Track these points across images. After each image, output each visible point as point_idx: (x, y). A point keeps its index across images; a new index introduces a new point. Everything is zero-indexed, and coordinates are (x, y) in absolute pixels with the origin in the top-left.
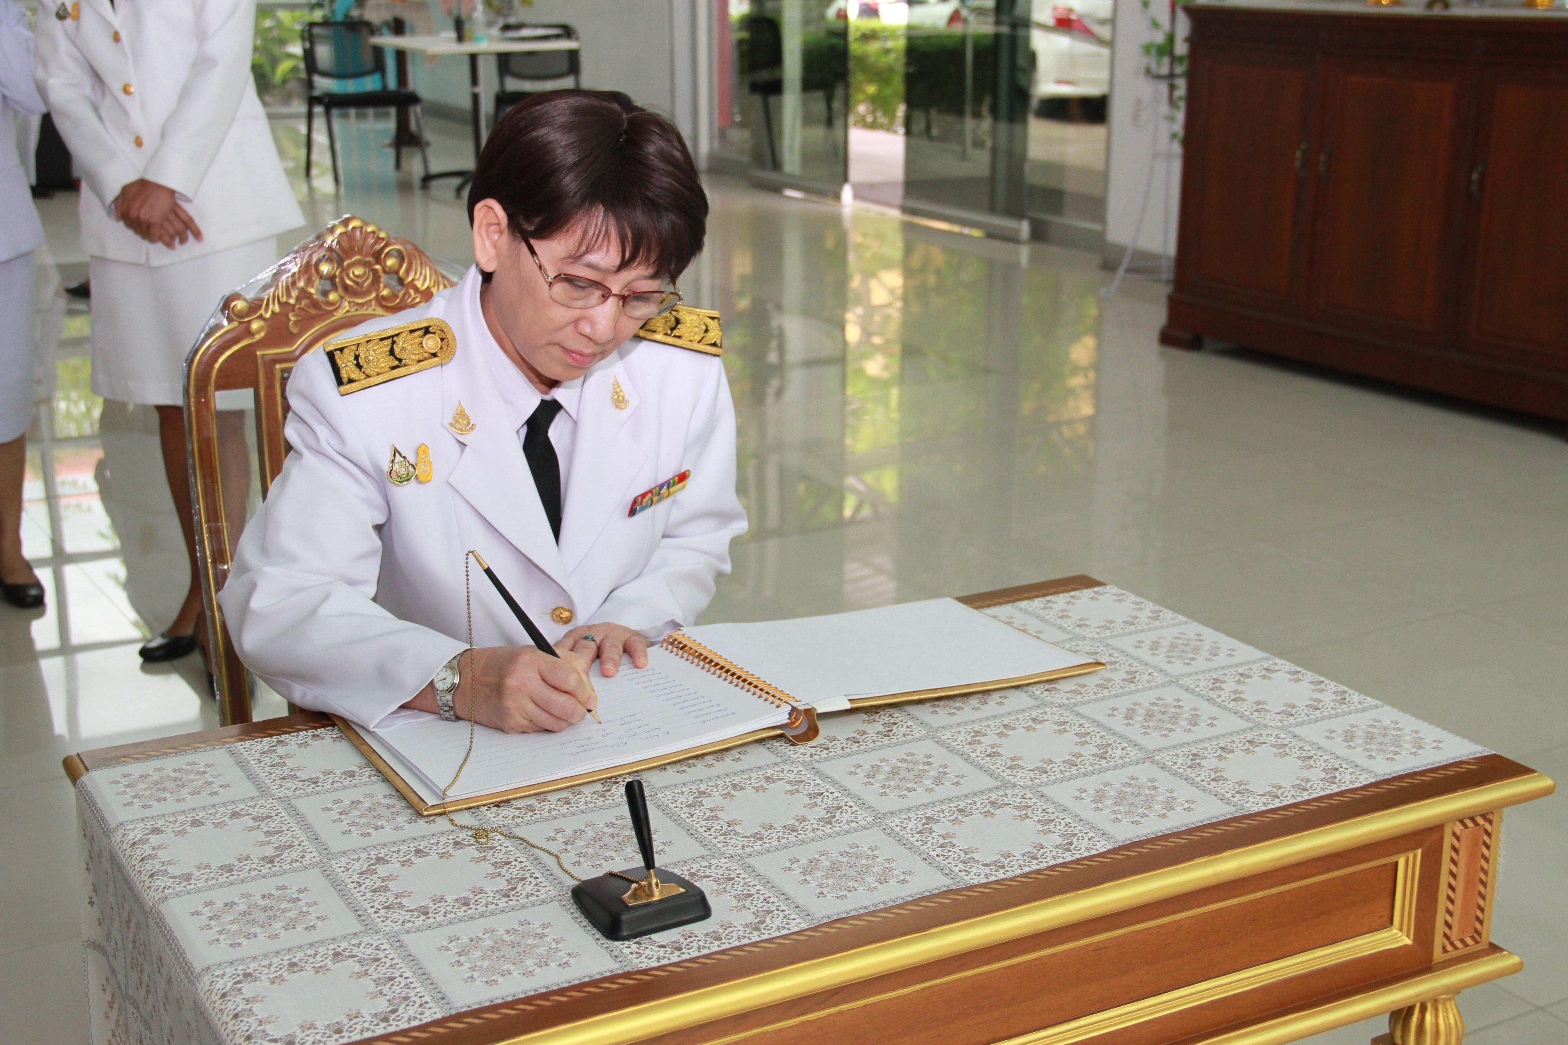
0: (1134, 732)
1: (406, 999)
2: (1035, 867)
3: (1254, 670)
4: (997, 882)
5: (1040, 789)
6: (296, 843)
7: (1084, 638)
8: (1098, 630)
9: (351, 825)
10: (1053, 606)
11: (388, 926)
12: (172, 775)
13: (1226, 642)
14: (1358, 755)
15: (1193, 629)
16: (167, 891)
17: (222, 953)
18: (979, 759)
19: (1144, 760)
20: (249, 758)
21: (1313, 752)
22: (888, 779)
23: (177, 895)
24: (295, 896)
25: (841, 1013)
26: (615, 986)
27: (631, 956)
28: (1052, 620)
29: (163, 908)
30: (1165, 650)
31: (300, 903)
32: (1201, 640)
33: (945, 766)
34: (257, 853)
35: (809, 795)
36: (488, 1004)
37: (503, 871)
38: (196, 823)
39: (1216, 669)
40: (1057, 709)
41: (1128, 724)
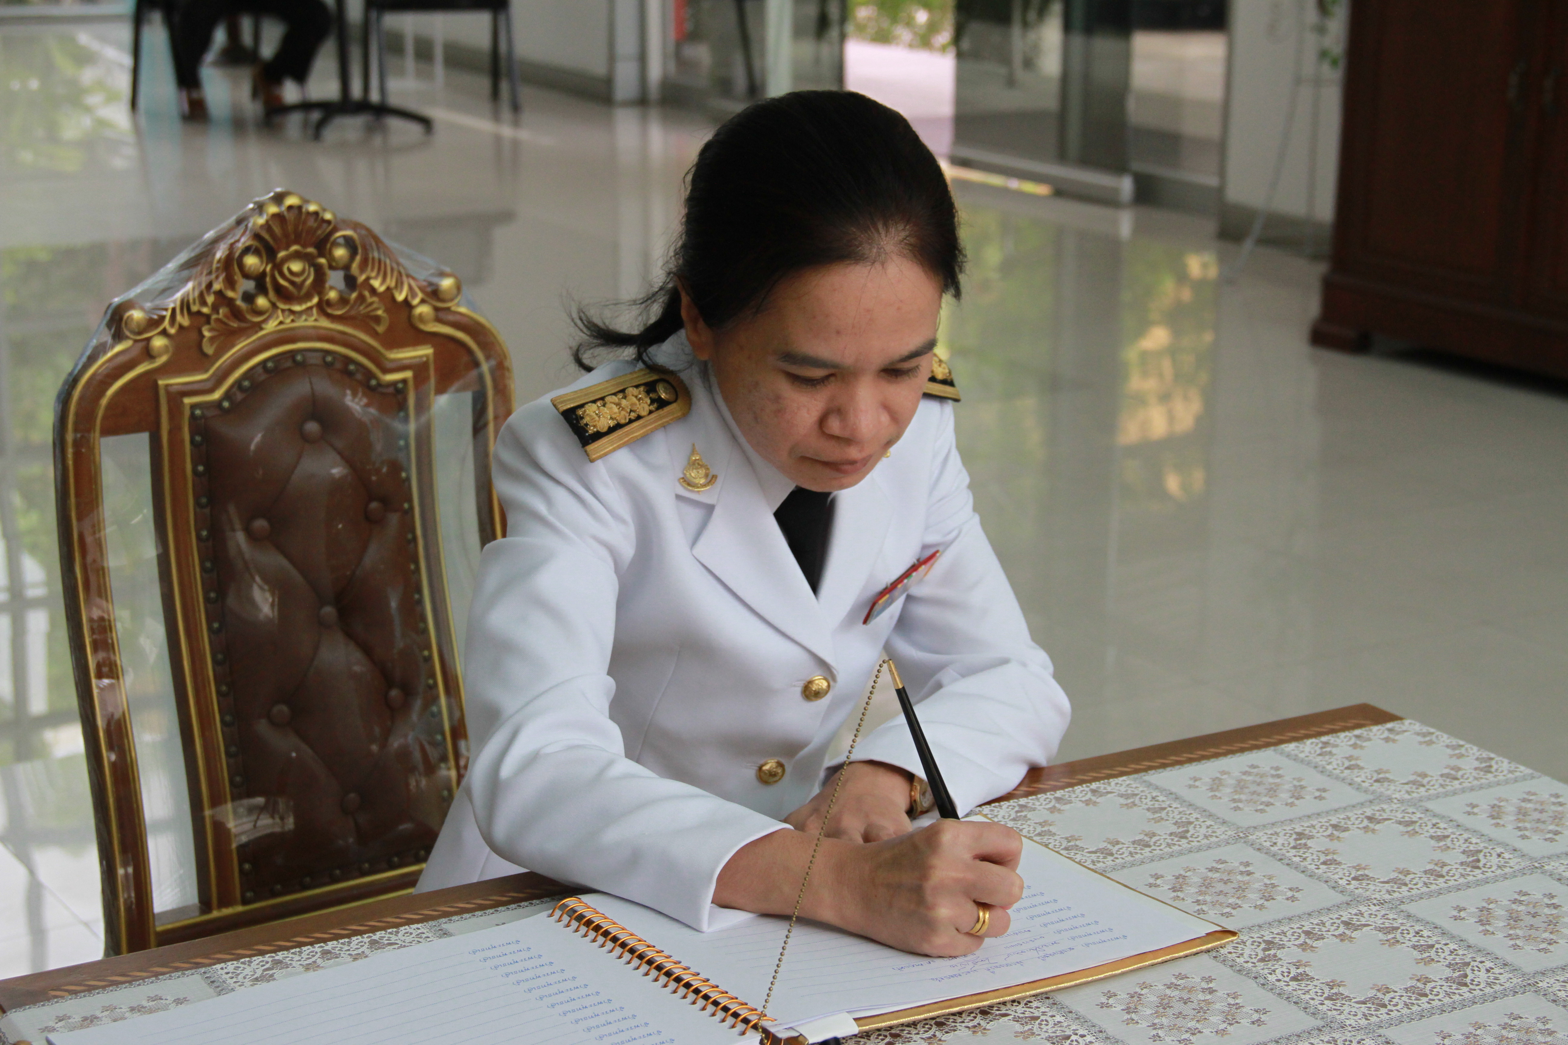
0: (1498, 944)
5: (1381, 1031)
7: (1390, 799)
8: (1407, 787)
10: (1334, 750)
18: (1282, 983)
19: (1524, 988)
22: (1157, 1014)
28: (1337, 772)
30: (1511, 818)
33: (1235, 996)
40: (1377, 908)
41: (1486, 932)
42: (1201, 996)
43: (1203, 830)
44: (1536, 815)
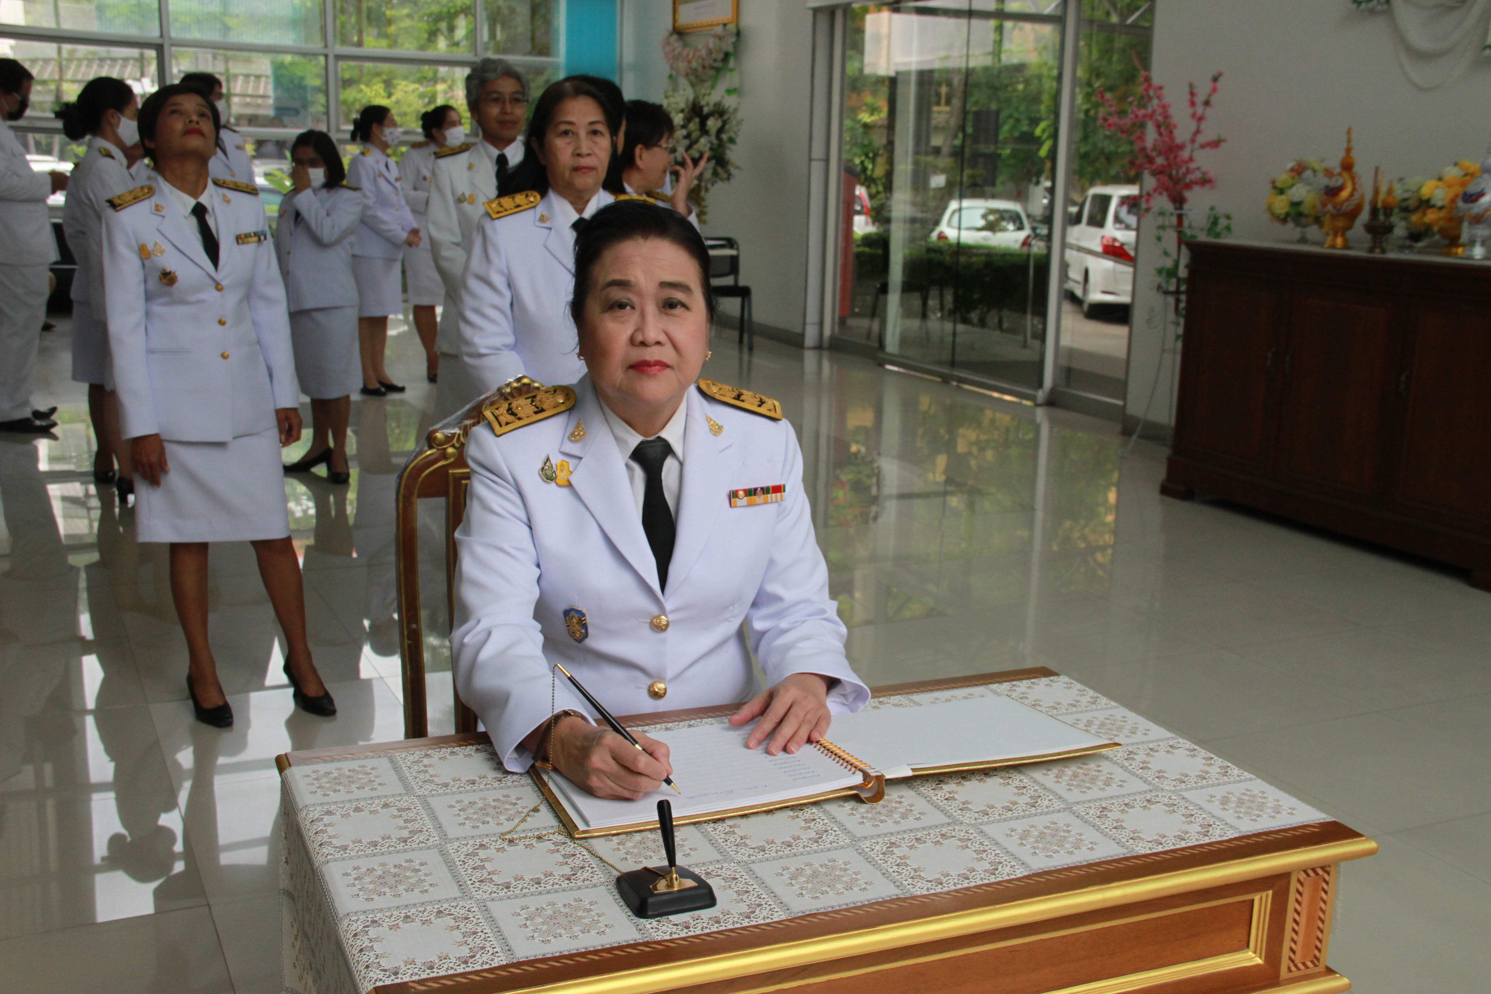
0: (1061, 788)
1: (483, 948)
2: (966, 885)
3: (1162, 746)
4: (935, 895)
5: (981, 827)
6: (425, 829)
9: (466, 819)
10: (1017, 689)
11: (479, 895)
12: (347, 773)
13: (1145, 724)
14: (1229, 816)
15: (1121, 712)
16: (329, 857)
17: (359, 904)
18: (939, 801)
19: (1064, 810)
20: (403, 765)
21: (1195, 811)
23: (336, 860)
24: (417, 867)
25: (808, 985)
26: (635, 951)
27: (651, 930)
29: (324, 868)
30: (1096, 727)
31: (420, 873)
32: (1125, 722)
33: (911, 806)
34: (396, 834)
35: (806, 821)
36: (541, 957)
37: (570, 861)
38: (357, 809)
39: (1132, 744)
44: (1110, 726)
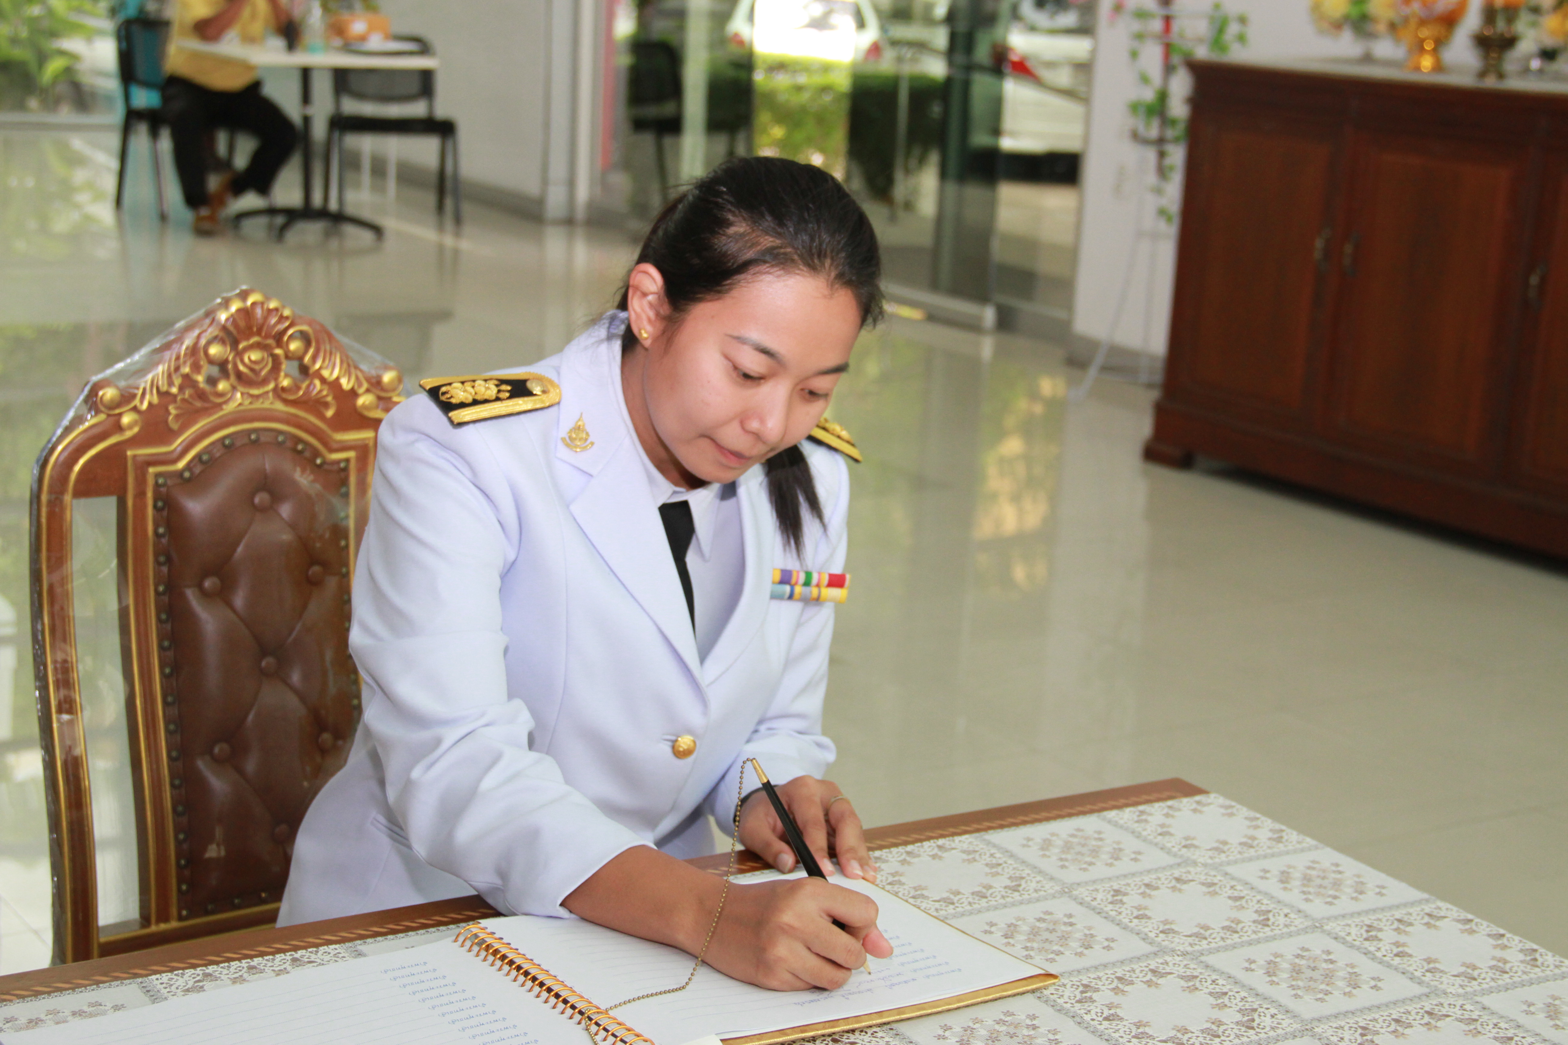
0: (1282, 993)
3: (1414, 914)
7: (1195, 863)
8: (1210, 853)
10: (1149, 818)
13: (1373, 877)
15: (1327, 856)
18: (1096, 1023)
19: (1302, 1033)
21: (1512, 1031)
28: (1151, 837)
30: (1297, 883)
32: (1340, 872)
39: (1367, 912)
40: (1181, 958)
41: (1272, 983)
42: (1025, 1032)
43: (1033, 885)
44: (1319, 881)
